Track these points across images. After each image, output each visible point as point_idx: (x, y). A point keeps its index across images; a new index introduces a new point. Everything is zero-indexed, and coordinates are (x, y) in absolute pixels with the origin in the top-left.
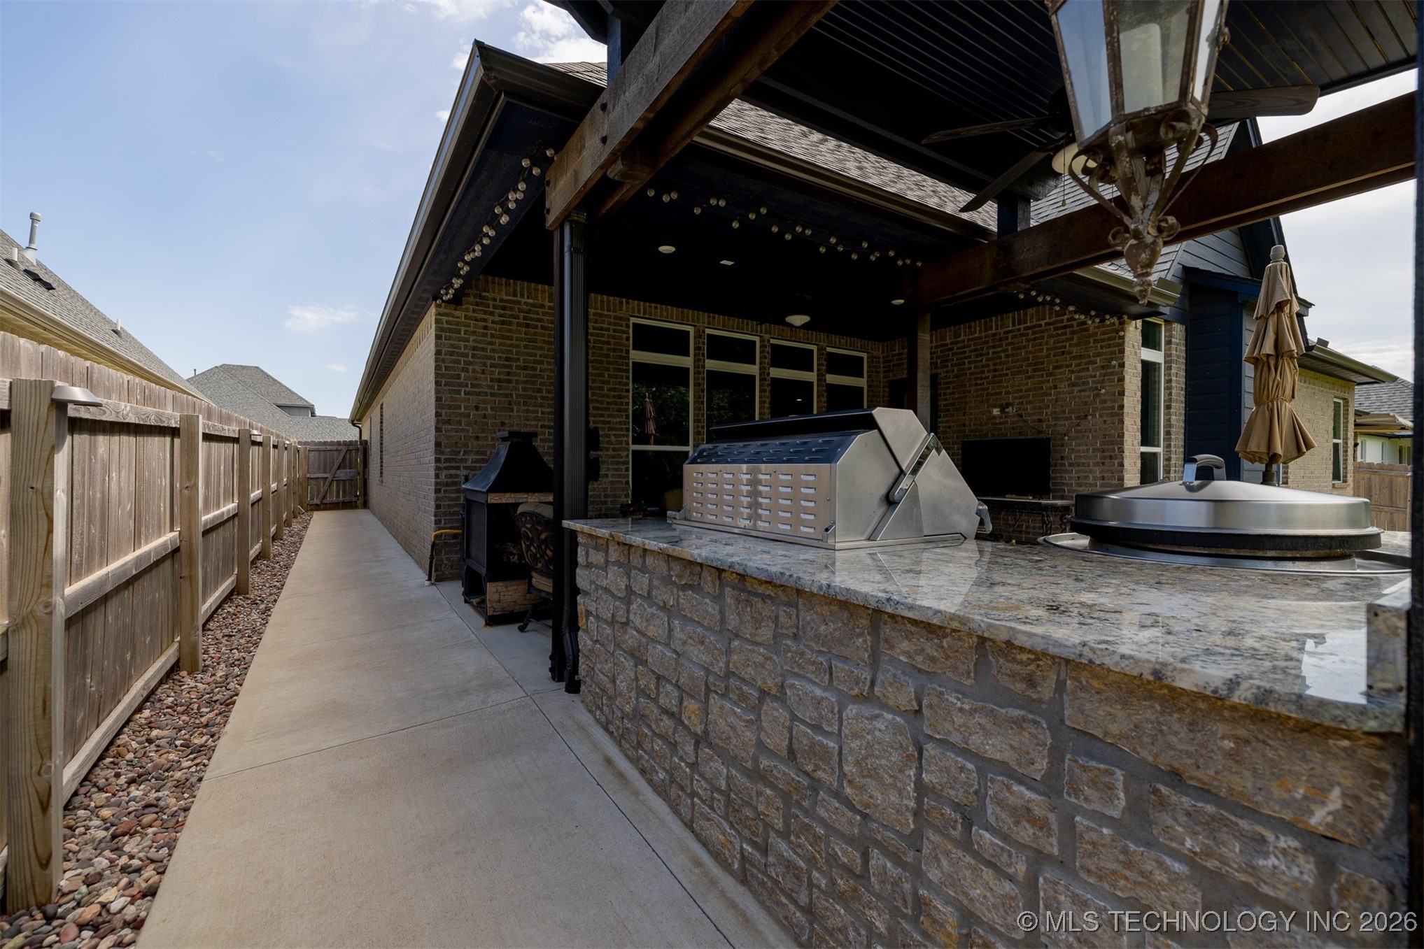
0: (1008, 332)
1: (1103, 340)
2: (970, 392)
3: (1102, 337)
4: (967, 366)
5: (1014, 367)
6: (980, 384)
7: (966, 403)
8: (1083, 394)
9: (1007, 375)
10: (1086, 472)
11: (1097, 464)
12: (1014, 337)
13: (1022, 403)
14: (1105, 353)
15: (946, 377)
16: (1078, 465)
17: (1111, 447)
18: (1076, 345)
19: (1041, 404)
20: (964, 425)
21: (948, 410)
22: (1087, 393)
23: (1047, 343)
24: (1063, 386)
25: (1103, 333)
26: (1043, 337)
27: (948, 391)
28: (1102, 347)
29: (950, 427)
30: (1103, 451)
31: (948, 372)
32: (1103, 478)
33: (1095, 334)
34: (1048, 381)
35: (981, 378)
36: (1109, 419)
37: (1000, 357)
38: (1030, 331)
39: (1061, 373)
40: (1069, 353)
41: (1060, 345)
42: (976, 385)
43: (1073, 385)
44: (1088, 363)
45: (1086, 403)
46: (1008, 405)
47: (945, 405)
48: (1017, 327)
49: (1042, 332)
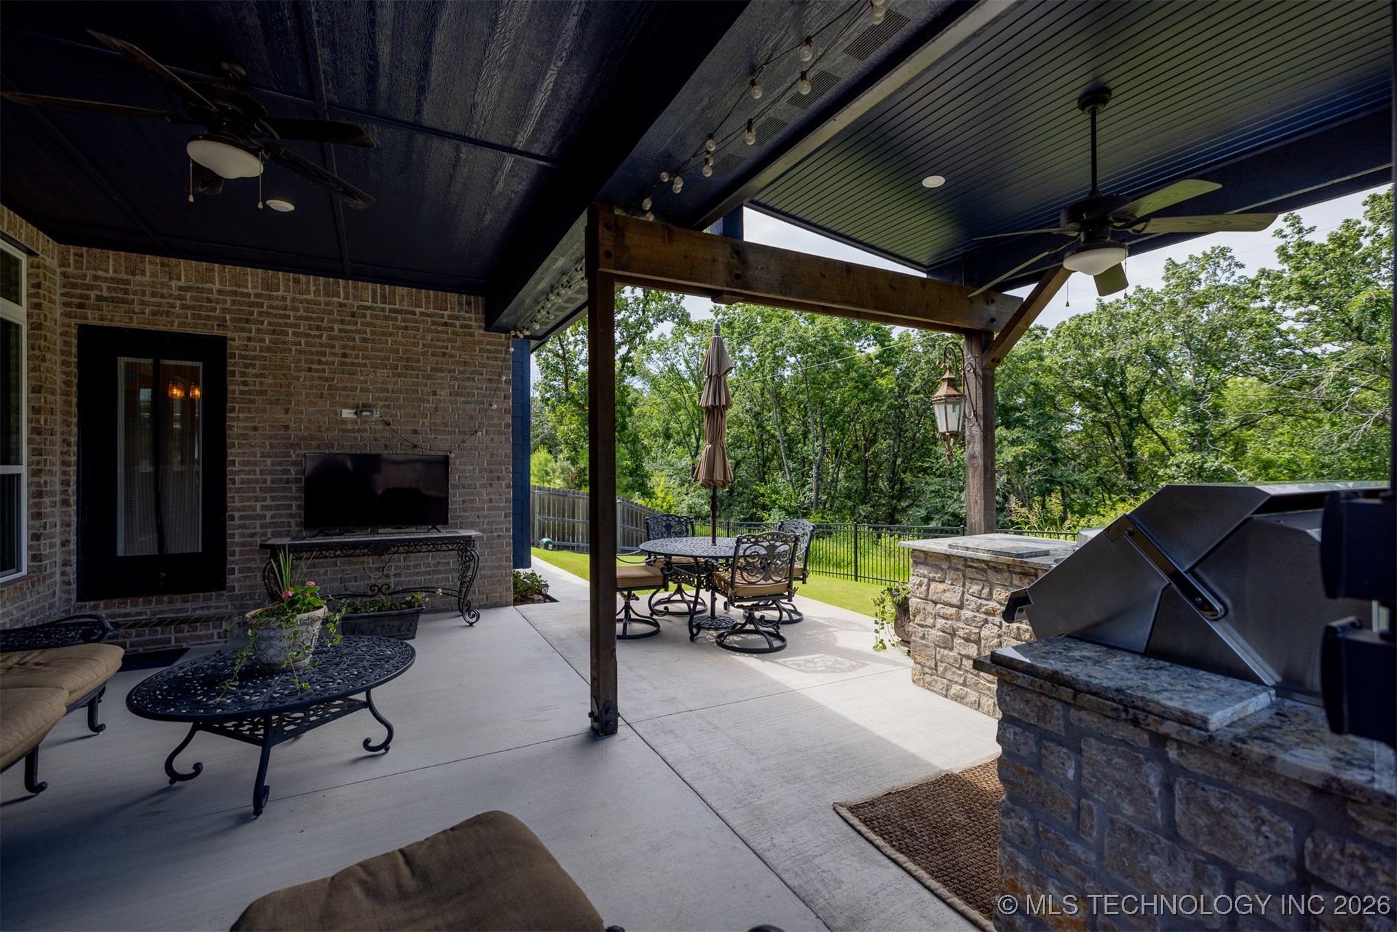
0: (366, 308)
1: (489, 351)
2: (298, 378)
3: (489, 347)
4: (290, 338)
5: (376, 357)
6: (317, 370)
7: (289, 394)
8: (468, 406)
9: (365, 365)
10: (472, 494)
11: (484, 486)
12: (377, 317)
13: (389, 407)
14: (492, 366)
15: (246, 348)
16: (464, 487)
17: (498, 467)
18: (459, 349)
19: (416, 412)
20: (287, 428)
21: (252, 401)
22: (473, 406)
23: (423, 338)
24: (443, 393)
25: (489, 343)
26: (418, 329)
27: (250, 370)
28: (488, 358)
29: (255, 429)
30: (491, 471)
31: (249, 339)
32: (491, 501)
33: (480, 342)
34: (426, 385)
35: (320, 362)
36: (496, 438)
37: (354, 340)
38: (399, 316)
39: (442, 378)
40: (451, 357)
41: (441, 344)
42: (310, 370)
43: (457, 395)
44: (473, 372)
45: (471, 417)
46: (366, 407)
47: (242, 393)
48: (379, 305)
49: (417, 322)
